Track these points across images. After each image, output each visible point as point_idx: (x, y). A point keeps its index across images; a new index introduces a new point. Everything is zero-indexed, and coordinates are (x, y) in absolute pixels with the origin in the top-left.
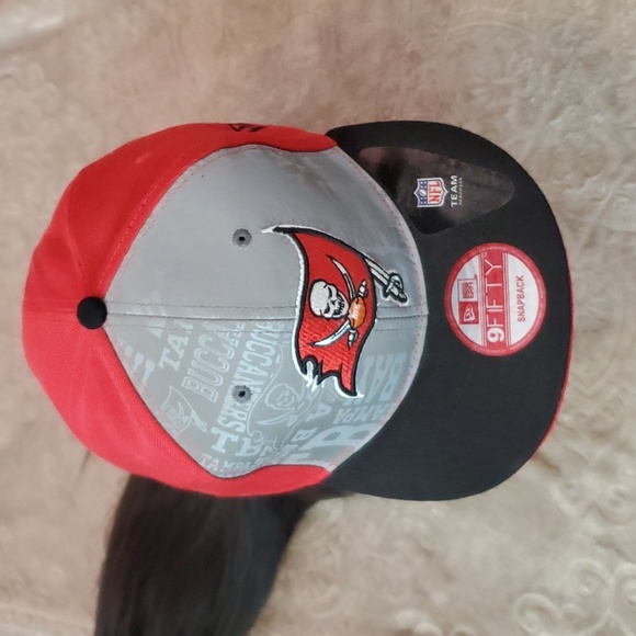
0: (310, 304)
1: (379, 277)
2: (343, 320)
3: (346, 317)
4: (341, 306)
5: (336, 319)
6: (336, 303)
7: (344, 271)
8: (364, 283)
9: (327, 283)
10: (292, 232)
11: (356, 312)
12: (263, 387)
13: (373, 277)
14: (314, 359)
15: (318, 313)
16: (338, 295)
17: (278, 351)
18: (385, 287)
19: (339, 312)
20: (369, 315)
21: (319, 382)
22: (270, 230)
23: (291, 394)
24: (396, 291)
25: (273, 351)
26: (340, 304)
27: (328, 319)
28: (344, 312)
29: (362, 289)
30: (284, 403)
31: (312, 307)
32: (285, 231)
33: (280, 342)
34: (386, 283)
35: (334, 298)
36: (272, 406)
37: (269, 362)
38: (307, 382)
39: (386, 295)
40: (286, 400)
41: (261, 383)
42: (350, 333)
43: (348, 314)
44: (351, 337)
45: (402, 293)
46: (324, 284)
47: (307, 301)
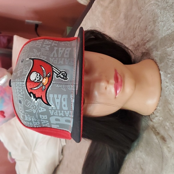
0: (30, 78)
1: (56, 71)
2: (40, 83)
3: (41, 82)
4: (40, 79)
5: (38, 82)
6: (38, 78)
7: (44, 69)
8: (50, 73)
9: (37, 72)
10: (33, 59)
11: (45, 81)
12: (23, 100)
13: (53, 71)
14: (33, 94)
15: (32, 80)
16: (39, 76)
18: (58, 75)
19: (39, 80)
20: (49, 82)
21: (36, 100)
22: (28, 59)
23: (30, 103)
24: (62, 76)
26: (40, 78)
27: (35, 82)
28: (41, 80)
29: (48, 75)
30: (30, 106)
32: (31, 59)
34: (58, 73)
35: (38, 76)
36: (27, 106)
37: (22, 94)
38: (33, 100)
39: (57, 77)
40: (30, 105)
42: (43, 87)
43: (42, 81)
44: (43, 88)
45: (66, 77)
46: (36, 72)
47: (29, 77)
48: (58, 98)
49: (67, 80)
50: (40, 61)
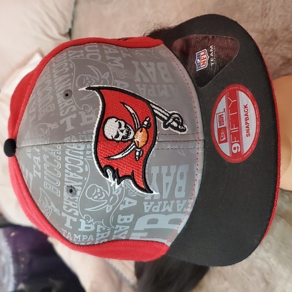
0: (104, 132)
1: (160, 114)
2: (129, 142)
3: (132, 140)
4: (128, 133)
5: (125, 142)
6: (125, 131)
7: (132, 111)
8: (147, 119)
9: (118, 119)
10: (98, 89)
11: (140, 138)
12: (82, 186)
13: (156, 115)
14: (112, 168)
15: (111, 138)
16: (125, 126)
17: (85, 163)
18: (165, 121)
19: (127, 138)
20: (151, 139)
21: (119, 183)
22: (84, 89)
23: (101, 191)
24: (175, 124)
25: (82, 163)
26: (127, 132)
27: (118, 141)
28: (131, 137)
29: (146, 123)
30: (99, 197)
31: (106, 134)
32: (93, 89)
33: (85, 157)
34: (166, 118)
35: (123, 128)
36: (91, 198)
37: (81, 170)
38: (110, 183)
39: (165, 127)
40: (99, 195)
41: (80, 183)
42: (136, 151)
43: (134, 138)
44: (137, 154)
45: (182, 125)
46: (115, 120)
47: (101, 130)
48: (168, 174)
49: (185, 133)
50: (118, 93)
